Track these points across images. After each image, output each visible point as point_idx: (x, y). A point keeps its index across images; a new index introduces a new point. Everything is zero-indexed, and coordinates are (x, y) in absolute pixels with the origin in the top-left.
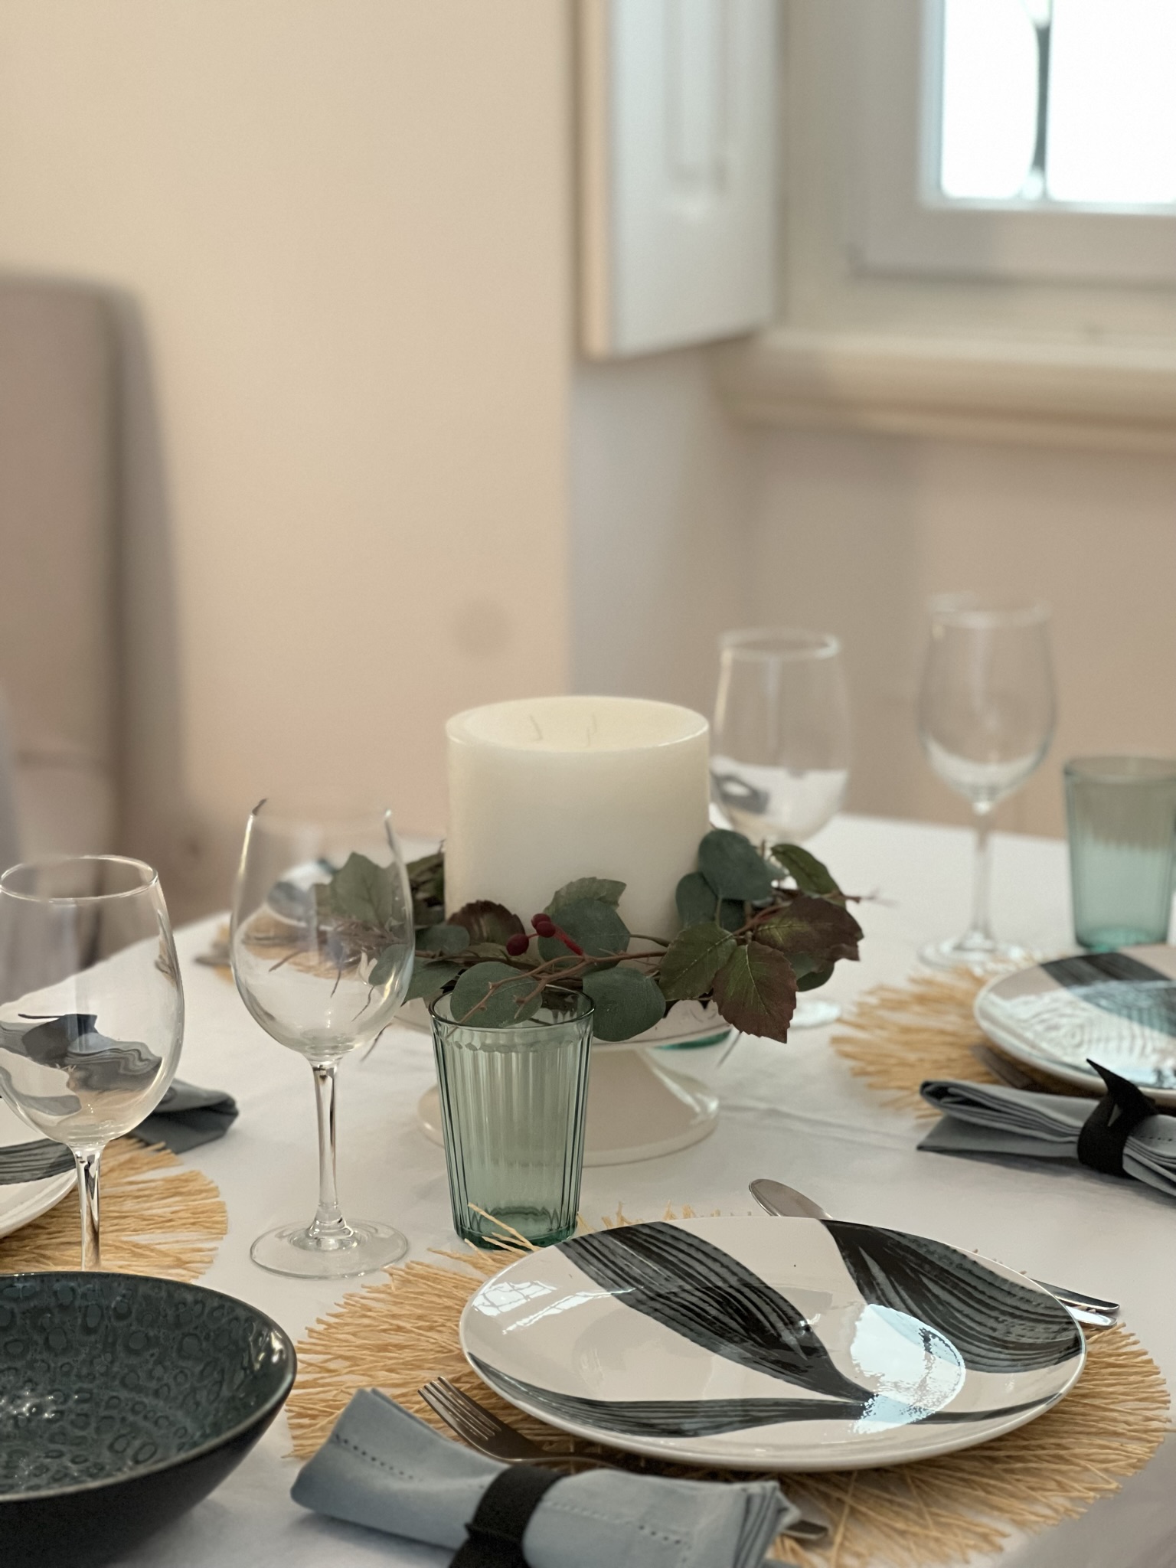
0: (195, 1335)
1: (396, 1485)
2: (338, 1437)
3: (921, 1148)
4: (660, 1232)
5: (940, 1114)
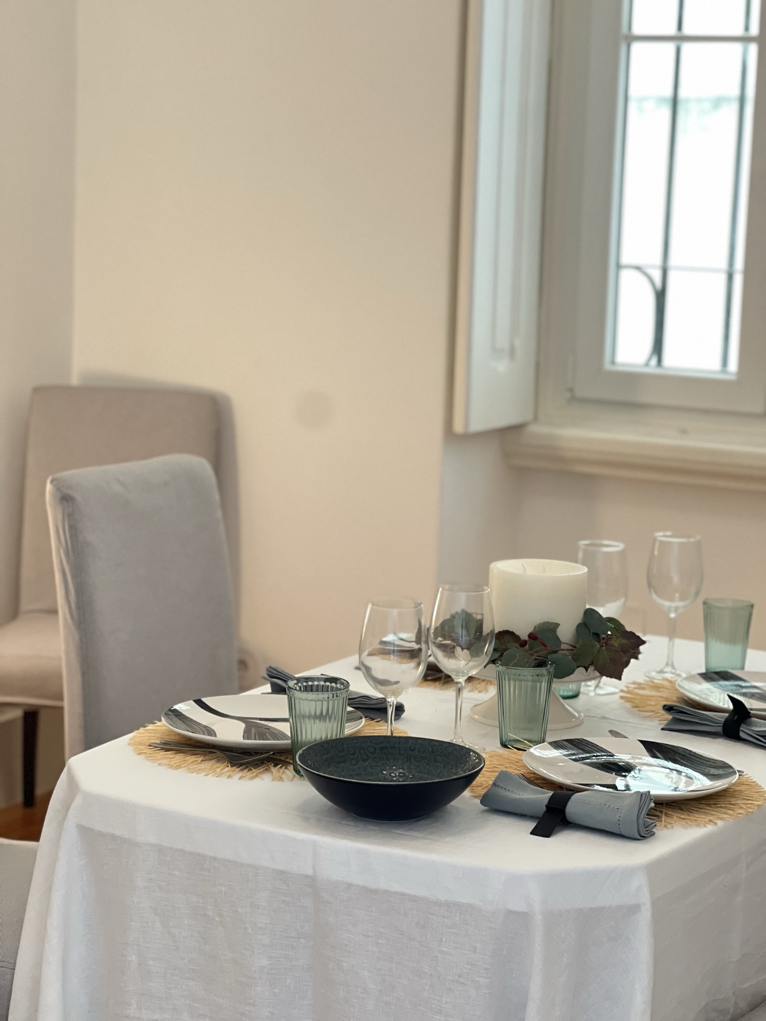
0: (441, 756)
1: (517, 796)
2: (495, 784)
3: (662, 729)
4: (582, 741)
5: (670, 717)
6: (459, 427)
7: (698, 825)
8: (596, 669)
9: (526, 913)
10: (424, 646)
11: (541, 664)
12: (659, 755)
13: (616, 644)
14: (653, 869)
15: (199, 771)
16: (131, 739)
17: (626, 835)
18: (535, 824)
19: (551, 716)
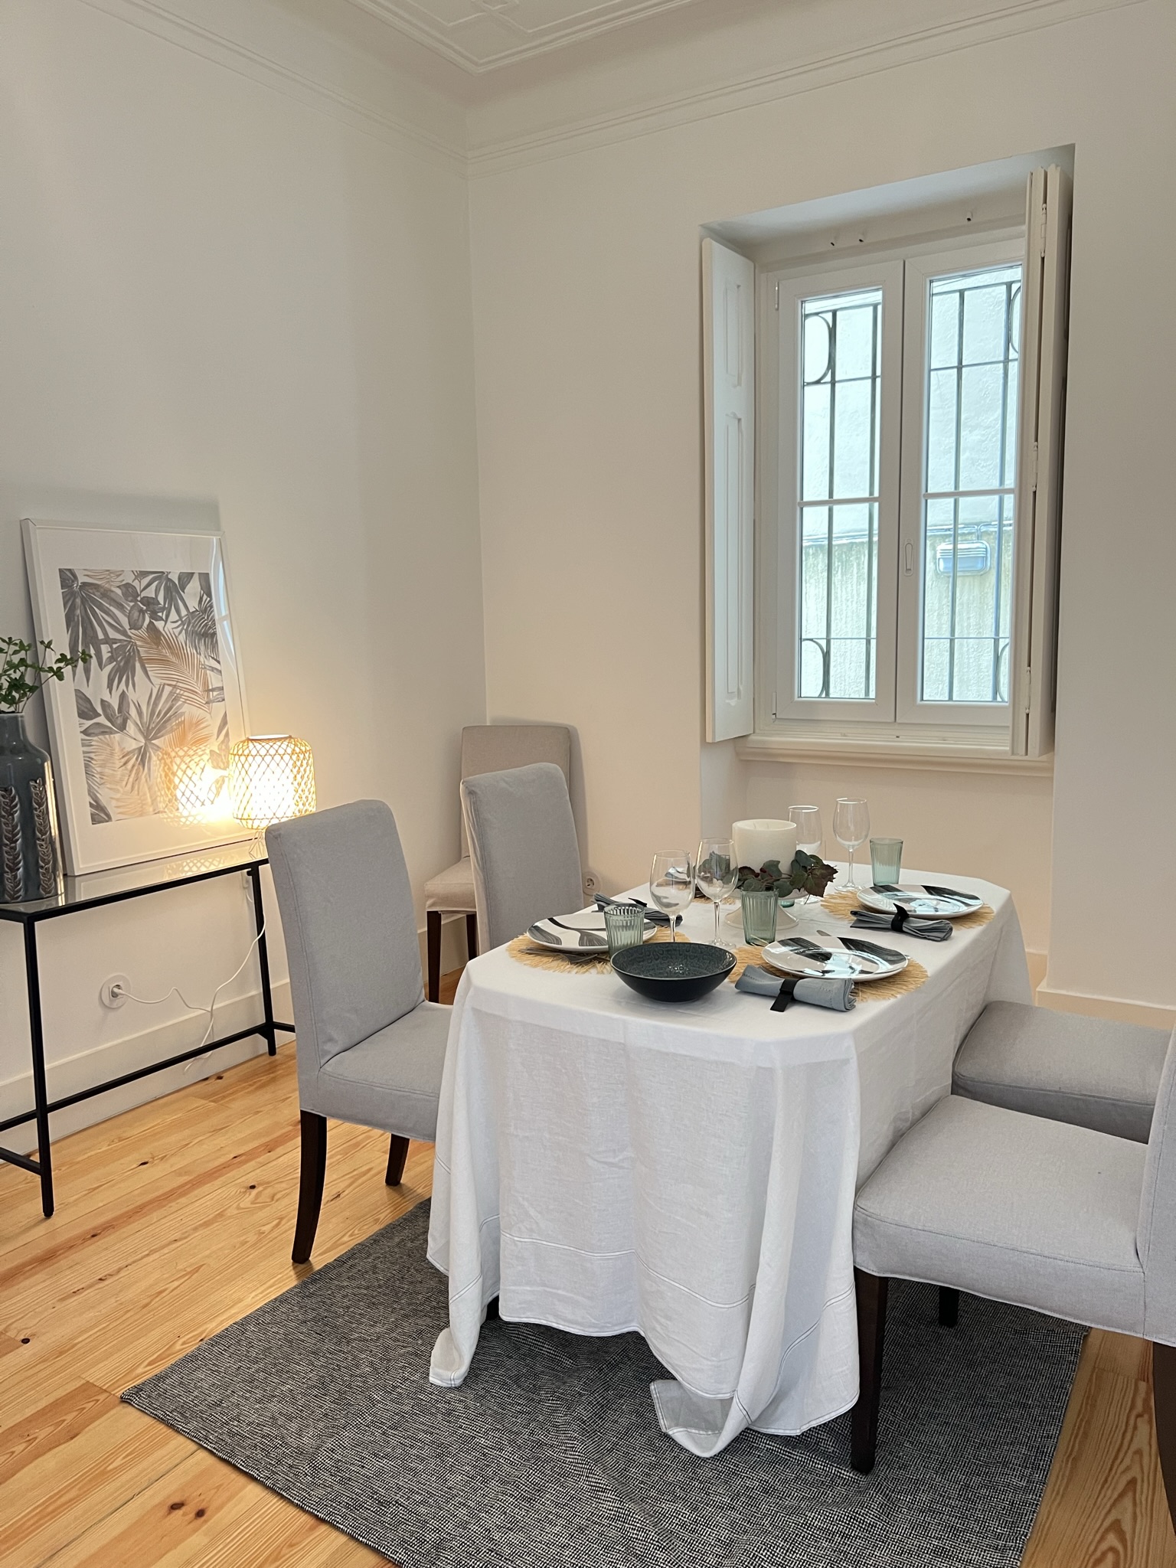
2: (744, 975)
3: (851, 927)
4: (799, 939)
5: (856, 918)
6: (709, 739)
7: (884, 999)
8: (806, 889)
9: (771, 1068)
10: (692, 880)
11: (769, 889)
12: (852, 947)
13: (818, 874)
14: (857, 1033)
15: (549, 968)
16: (508, 947)
17: (837, 1008)
18: (773, 1002)
19: (778, 921)
